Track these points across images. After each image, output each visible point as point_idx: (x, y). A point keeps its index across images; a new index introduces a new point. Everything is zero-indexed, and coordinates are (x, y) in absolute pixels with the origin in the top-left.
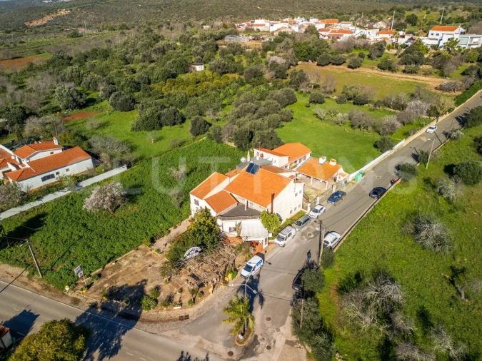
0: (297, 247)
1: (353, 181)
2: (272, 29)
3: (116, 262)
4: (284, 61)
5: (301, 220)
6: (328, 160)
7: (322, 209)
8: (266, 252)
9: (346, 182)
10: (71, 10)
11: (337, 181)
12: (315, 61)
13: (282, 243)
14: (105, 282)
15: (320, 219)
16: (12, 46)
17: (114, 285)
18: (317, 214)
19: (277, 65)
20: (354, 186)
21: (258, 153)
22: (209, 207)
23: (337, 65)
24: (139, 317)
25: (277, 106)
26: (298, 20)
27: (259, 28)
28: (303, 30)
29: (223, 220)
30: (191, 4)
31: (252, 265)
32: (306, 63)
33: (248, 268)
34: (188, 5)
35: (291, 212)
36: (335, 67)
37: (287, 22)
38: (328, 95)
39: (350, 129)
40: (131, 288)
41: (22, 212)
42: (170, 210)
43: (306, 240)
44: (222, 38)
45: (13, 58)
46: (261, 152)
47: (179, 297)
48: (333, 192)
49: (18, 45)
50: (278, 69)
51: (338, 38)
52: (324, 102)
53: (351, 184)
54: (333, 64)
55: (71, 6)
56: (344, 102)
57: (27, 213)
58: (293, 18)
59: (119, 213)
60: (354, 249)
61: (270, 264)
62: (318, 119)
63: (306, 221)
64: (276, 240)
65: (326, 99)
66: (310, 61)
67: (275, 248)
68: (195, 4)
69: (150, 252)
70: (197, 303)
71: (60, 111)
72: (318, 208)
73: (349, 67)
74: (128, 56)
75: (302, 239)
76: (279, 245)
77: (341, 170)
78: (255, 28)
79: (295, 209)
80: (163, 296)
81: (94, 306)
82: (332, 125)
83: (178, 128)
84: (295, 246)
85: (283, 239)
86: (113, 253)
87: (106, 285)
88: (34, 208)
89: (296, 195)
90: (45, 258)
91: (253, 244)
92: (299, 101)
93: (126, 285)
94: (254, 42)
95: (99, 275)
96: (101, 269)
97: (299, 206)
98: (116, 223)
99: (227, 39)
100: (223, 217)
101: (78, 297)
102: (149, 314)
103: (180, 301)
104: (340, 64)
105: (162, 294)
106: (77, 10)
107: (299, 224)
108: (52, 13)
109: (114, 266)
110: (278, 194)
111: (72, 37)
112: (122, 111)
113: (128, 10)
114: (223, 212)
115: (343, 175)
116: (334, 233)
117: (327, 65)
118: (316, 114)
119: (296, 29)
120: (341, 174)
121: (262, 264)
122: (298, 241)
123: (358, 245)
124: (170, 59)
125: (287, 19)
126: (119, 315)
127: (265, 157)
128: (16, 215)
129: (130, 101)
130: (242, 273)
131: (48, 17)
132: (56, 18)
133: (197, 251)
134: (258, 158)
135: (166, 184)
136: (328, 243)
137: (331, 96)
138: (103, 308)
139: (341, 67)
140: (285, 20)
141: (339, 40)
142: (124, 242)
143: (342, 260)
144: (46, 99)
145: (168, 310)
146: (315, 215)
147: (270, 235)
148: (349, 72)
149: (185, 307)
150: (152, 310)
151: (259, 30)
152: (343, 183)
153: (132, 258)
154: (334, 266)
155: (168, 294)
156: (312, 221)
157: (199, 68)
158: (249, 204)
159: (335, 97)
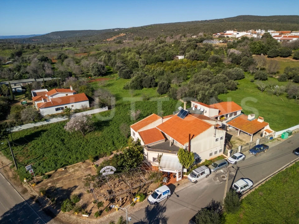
0: (207, 186)
1: (279, 139)
2: (238, 36)
3: (65, 168)
4: (240, 53)
5: (218, 163)
6: (257, 117)
7: (241, 156)
8: (178, 185)
9: (271, 138)
10: (126, 33)
11: (263, 136)
12: (266, 54)
13: (194, 179)
14: (50, 182)
15: (238, 165)
16: (87, 47)
17: (54, 185)
18: (235, 160)
19: (235, 55)
20: (279, 142)
21: (194, 104)
22: (140, 139)
23: (284, 57)
24: (56, 216)
25: (225, 78)
26: (259, 31)
27: (229, 36)
28: (261, 36)
29: (148, 150)
30: (192, 29)
31: (159, 193)
32: (259, 56)
33: (155, 195)
34: (190, 29)
35: (211, 155)
36: (282, 58)
37: (250, 32)
38: (271, 75)
39: (286, 99)
40: (63, 191)
41: (35, 127)
42: (120, 139)
43: (218, 181)
44: (201, 41)
45: (85, 53)
46: (196, 104)
47: (92, 207)
48: (257, 144)
49: (91, 47)
50: (234, 57)
51: (288, 41)
52: (267, 79)
53: (276, 140)
54: (281, 56)
55: (126, 32)
56: (285, 81)
57: (38, 128)
58: (255, 30)
59: (88, 136)
60: (265, 199)
61: (178, 196)
62: (258, 90)
63: (222, 164)
64: (189, 176)
65: (269, 78)
66: (262, 54)
67: (187, 183)
68: (194, 29)
69: (91, 166)
70: (103, 216)
71: (91, 76)
72: (237, 155)
73: (294, 58)
74: (141, 51)
75: (215, 180)
76: (191, 180)
77: (268, 127)
78: (226, 36)
79: (216, 153)
80: (81, 203)
81: (33, 198)
82: (269, 95)
83: (153, 90)
84: (206, 184)
85: (195, 175)
86: (68, 162)
87: (50, 184)
88: (43, 126)
89: (217, 140)
90: (27, 157)
91: (169, 175)
92: (246, 77)
93: (62, 187)
94: (223, 44)
95: (49, 176)
96: (54, 171)
97: (220, 151)
98: (81, 142)
99: (204, 42)
100: (149, 148)
101: (28, 189)
102: (63, 215)
103: (91, 210)
104: (286, 57)
105: (81, 200)
106: (129, 33)
107: (215, 166)
108: (117, 35)
109: (62, 171)
110: (197, 135)
111: (118, 43)
112: (124, 79)
113: (156, 33)
114: (151, 145)
115: (269, 132)
116: (247, 180)
117: (276, 57)
118: (258, 87)
119: (255, 36)
120: (267, 130)
121: (169, 194)
122: (210, 181)
123: (271, 196)
124: (163, 52)
125: (250, 31)
126: (44, 210)
127: (198, 108)
128: (31, 128)
129: (129, 73)
130: (149, 199)
131: (114, 37)
132: (118, 37)
133: (112, 170)
134: (194, 109)
135: (126, 121)
136: (237, 188)
137: (274, 76)
138: (37, 201)
139: (288, 58)
140: (249, 31)
141: (288, 42)
142: (78, 156)
143: (249, 208)
144: (88, 71)
145: (78, 216)
146: (233, 161)
147: (185, 170)
148: (293, 62)
149: (92, 217)
150: (67, 212)
151: (228, 37)
152: (269, 138)
153: (76, 168)
154: (239, 212)
155: (85, 202)
156: (230, 166)
157: (180, 57)
158: (175, 142)
159: (277, 77)
